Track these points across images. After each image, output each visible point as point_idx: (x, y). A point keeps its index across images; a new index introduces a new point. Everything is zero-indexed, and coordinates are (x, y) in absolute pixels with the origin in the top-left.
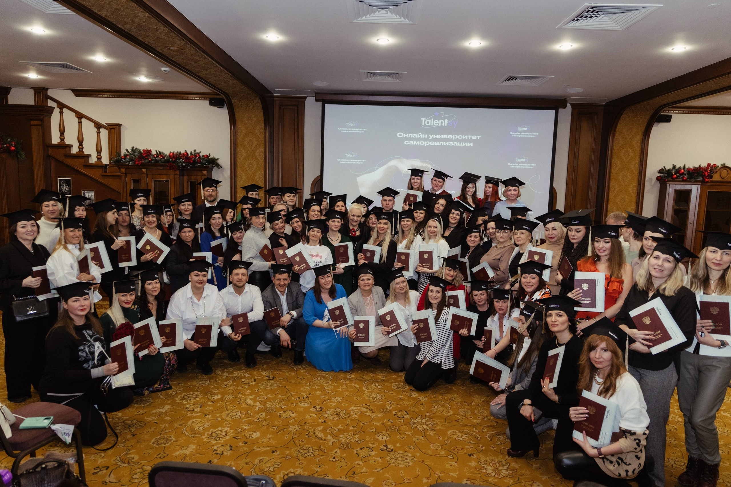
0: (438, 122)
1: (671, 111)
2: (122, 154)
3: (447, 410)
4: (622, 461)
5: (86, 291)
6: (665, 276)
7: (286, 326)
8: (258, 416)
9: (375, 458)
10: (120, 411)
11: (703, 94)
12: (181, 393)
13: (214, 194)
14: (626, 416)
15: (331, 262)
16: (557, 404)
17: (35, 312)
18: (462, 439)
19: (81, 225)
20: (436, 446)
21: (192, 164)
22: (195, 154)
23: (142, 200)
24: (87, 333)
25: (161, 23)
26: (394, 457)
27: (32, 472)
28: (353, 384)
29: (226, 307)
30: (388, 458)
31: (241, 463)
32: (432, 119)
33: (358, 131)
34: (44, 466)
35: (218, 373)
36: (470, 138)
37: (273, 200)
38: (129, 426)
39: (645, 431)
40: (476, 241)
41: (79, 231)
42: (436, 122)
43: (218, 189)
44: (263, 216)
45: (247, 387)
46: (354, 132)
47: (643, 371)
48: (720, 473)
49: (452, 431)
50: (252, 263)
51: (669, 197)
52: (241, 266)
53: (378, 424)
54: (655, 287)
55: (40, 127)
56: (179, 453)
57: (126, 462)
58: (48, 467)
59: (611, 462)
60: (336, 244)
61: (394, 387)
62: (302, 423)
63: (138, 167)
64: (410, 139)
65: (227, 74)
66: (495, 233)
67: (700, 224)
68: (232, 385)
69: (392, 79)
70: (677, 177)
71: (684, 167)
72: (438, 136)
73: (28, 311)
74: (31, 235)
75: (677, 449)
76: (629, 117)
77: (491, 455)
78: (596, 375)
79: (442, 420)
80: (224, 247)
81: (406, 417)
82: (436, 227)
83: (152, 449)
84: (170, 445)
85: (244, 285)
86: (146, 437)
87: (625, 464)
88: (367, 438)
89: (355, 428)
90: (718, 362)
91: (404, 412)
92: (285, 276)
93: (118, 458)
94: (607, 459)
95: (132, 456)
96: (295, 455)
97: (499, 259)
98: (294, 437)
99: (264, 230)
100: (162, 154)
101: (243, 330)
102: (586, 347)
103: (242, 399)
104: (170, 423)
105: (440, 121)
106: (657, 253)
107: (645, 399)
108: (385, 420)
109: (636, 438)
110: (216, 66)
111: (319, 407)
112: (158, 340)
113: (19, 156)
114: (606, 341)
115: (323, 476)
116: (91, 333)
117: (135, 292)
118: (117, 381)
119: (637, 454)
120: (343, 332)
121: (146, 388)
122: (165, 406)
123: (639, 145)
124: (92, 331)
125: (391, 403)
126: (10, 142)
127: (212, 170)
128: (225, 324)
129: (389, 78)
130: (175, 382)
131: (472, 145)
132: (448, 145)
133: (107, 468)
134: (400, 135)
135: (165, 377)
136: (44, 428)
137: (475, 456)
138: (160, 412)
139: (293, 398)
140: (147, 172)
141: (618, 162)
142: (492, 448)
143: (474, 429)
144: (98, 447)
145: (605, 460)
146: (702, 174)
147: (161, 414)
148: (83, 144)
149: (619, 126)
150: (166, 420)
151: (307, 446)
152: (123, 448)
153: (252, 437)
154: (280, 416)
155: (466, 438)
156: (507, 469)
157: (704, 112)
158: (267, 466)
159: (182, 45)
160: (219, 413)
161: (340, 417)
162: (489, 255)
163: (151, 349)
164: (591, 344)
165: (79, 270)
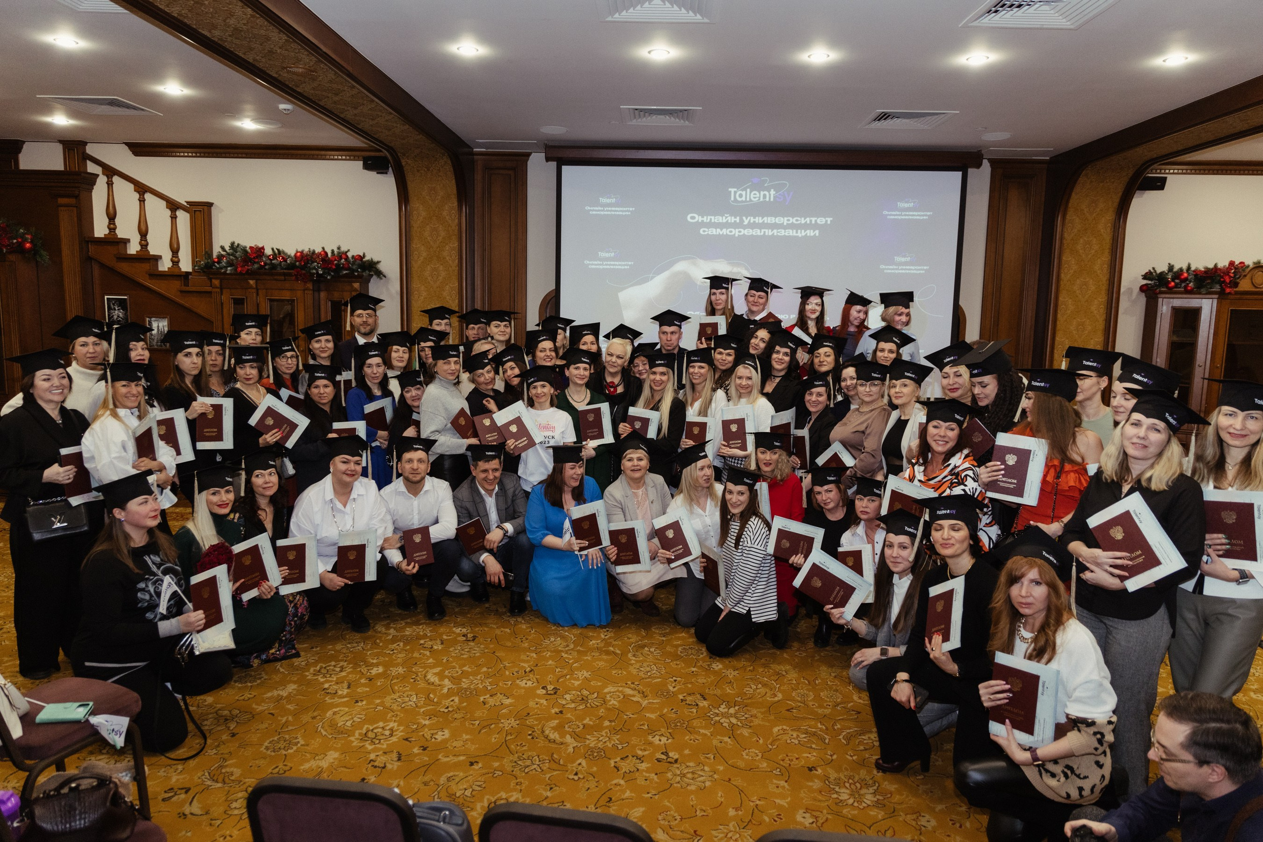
0: (758, 195)
1: (1165, 170)
2: (215, 255)
3: (772, 692)
4: (1072, 771)
6: (1150, 456)
7: (495, 550)
8: (447, 702)
9: (647, 775)
10: (209, 694)
11: (1220, 139)
12: (315, 664)
13: (370, 321)
14: (1077, 694)
15: (570, 438)
16: (955, 678)
17: (66, 524)
18: (797, 742)
19: (142, 375)
20: (751, 755)
21: (334, 271)
22: (339, 253)
23: (253, 334)
24: (151, 560)
25: (274, 26)
26: (679, 773)
27: (54, 795)
28: (611, 649)
29: (392, 515)
30: (669, 775)
31: (416, 783)
32: (748, 190)
33: (620, 211)
34: (73, 785)
35: (379, 630)
36: (813, 222)
37: (472, 331)
38: (226, 720)
39: (1111, 717)
40: (820, 403)
41: (136, 385)
42: (755, 194)
43: (378, 313)
44: (456, 359)
45: (428, 653)
46: (613, 213)
47: (1110, 622)
49: (780, 728)
50: (437, 440)
51: (1163, 321)
52: (417, 446)
53: (653, 716)
54: (1134, 476)
55: (75, 209)
56: (310, 765)
57: (220, 780)
58: (81, 788)
59: (1054, 775)
60: (581, 406)
61: (681, 652)
62: (523, 716)
63: (241, 277)
64: (710, 225)
65: (391, 114)
66: (855, 387)
67: (1218, 367)
68: (402, 650)
69: (677, 120)
70: (1176, 286)
71: (1189, 268)
72: (758, 220)
73: (53, 523)
74: (59, 394)
76: (1091, 182)
77: (847, 769)
78: (1020, 627)
79: (763, 710)
80: (389, 415)
81: (701, 704)
82: (750, 378)
83: (265, 758)
84: (296, 751)
85: (423, 478)
86: (254, 738)
87: (1078, 776)
88: (634, 741)
89: (613, 724)
90: (1236, 608)
91: (698, 696)
92: (495, 464)
93: (207, 774)
94: (1047, 771)
95: (228, 770)
96: (509, 769)
97: (863, 432)
98: (507, 739)
99: (458, 383)
100: (282, 255)
101: (422, 556)
102: (1003, 578)
103: (419, 674)
104: (295, 714)
105: (762, 193)
106: (1136, 416)
108: (666, 710)
109: (1097, 730)
110: (373, 101)
111: (553, 687)
112: (274, 572)
113: (39, 259)
114: (1039, 567)
115: (556, 805)
116: (157, 559)
117: (235, 489)
118: (204, 642)
119: (1098, 758)
121: (255, 655)
122: (288, 686)
123: (1109, 230)
124: (159, 556)
125: (675, 681)
126: (24, 234)
127: (369, 281)
128: (390, 545)
129: (672, 118)
131: (817, 235)
132: (775, 234)
133: (187, 790)
134: (693, 218)
135: (288, 636)
136: (77, 722)
137: (820, 771)
138: (279, 695)
139: (507, 673)
140: (257, 286)
141: (1073, 261)
142: (849, 758)
143: (819, 724)
144: (172, 755)
145: (1043, 771)
146: (1220, 280)
147: (281, 699)
148: (148, 237)
149: (1075, 198)
150: (289, 710)
151: (530, 753)
152: (215, 756)
153: (435, 739)
154: (484, 703)
155: (805, 740)
156: (875, 794)
157: (1222, 170)
158: (461, 787)
159: (312, 64)
160: (379, 697)
161: (588, 705)
162: (845, 424)
163: (263, 589)
164: (1013, 573)
165: (136, 452)
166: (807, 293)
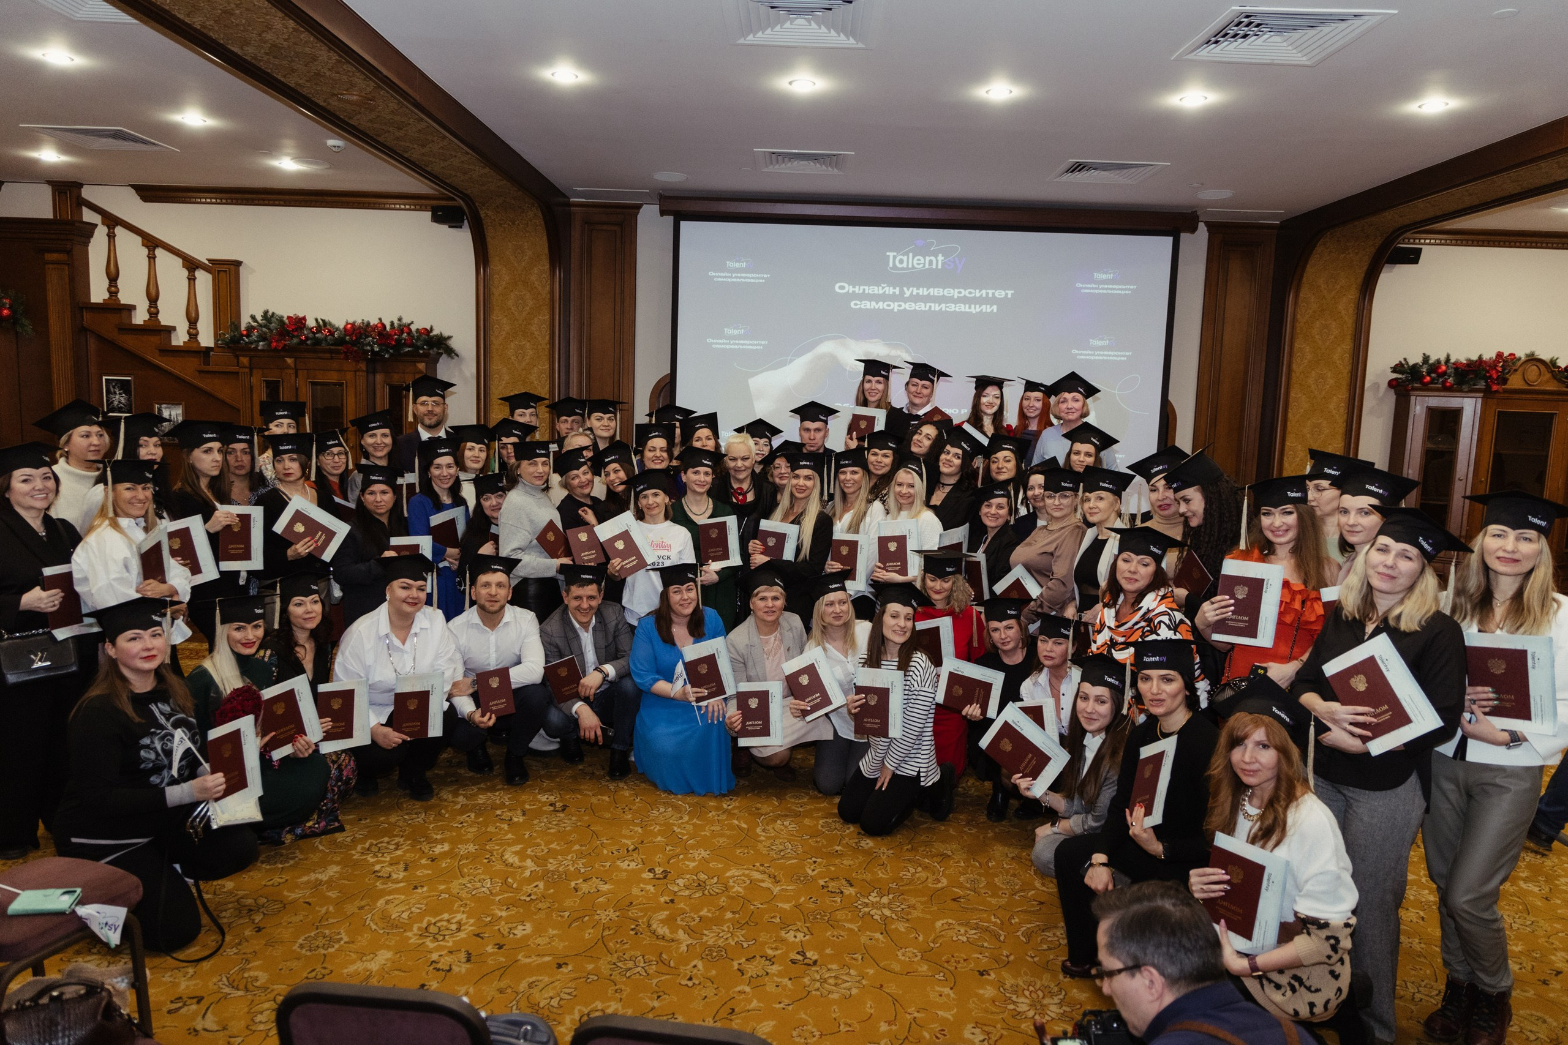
0: (922, 261)
1: (1420, 239)
2: (243, 327)
3: (935, 877)
4: (1301, 983)
5: (157, 618)
6: (1399, 589)
7: (592, 698)
8: (529, 889)
9: (779, 980)
10: (229, 877)
12: (366, 838)
13: (438, 410)
14: (1308, 887)
15: (690, 558)
16: (1160, 861)
17: (49, 663)
18: (965, 939)
19: (151, 476)
20: (909, 955)
21: (393, 347)
22: (400, 325)
23: (285, 426)
24: (158, 709)
25: (322, 42)
26: (818, 977)
27: (30, 1006)
28: (736, 822)
29: (463, 654)
30: (806, 980)
31: (489, 990)
32: (911, 255)
33: (751, 278)
34: (55, 994)
35: (445, 797)
36: (990, 295)
37: (564, 424)
38: (251, 910)
39: (1349, 919)
40: (1001, 516)
41: (144, 489)
42: (919, 260)
43: (448, 400)
44: (544, 459)
45: (506, 827)
46: (743, 280)
47: (1351, 792)
48: (1514, 1011)
49: (945, 921)
50: (520, 560)
51: (1415, 424)
52: (496, 567)
53: (787, 906)
54: (1380, 614)
55: (66, 267)
56: (356, 967)
57: (242, 986)
58: (65, 997)
59: (1278, 987)
60: (702, 520)
61: (822, 827)
62: (624, 906)
63: (276, 354)
64: (863, 297)
65: (468, 153)
66: (1043, 499)
67: (1482, 482)
68: (474, 822)
69: (824, 167)
70: (1432, 381)
71: (1448, 360)
72: (923, 292)
73: (33, 662)
74: (42, 499)
75: (1423, 960)
76: (1330, 252)
77: (1026, 974)
78: (1244, 800)
79: (924, 899)
80: (461, 528)
81: (846, 892)
82: (912, 486)
83: (298, 959)
84: (338, 950)
85: (502, 607)
86: (286, 934)
87: (1309, 989)
88: (763, 937)
89: (737, 916)
90: (1505, 777)
91: (844, 882)
92: (591, 590)
93: (224, 979)
94: (1270, 981)
95: (252, 973)
96: (606, 972)
97: (1052, 554)
98: (605, 934)
99: (547, 489)
100: (328, 327)
101: (500, 704)
102: (1223, 740)
103: (495, 853)
104: (339, 903)
105: (928, 259)
106: (1384, 540)
107: (1347, 851)
108: (803, 899)
109: (1329, 934)
110: (445, 137)
111: (662, 870)
112: (313, 725)
113: (19, 330)
114: (1267, 726)
115: (665, 1018)
116: (166, 709)
117: (265, 622)
118: (223, 813)
119: (1333, 968)
120: (713, 711)
121: (288, 829)
122: (329, 868)
123: (1351, 311)
124: (169, 704)
125: (815, 862)
127: (438, 361)
128: (460, 691)
129: (818, 165)
130: (351, 817)
131: (995, 311)
132: (943, 309)
133: (200, 1000)
134: (842, 288)
135: (329, 805)
136: (60, 914)
137: (993, 975)
138: (317, 879)
139: (605, 852)
140: (295, 366)
141: (1308, 349)
142: (1030, 959)
143: (993, 917)
144: (181, 955)
145: (1265, 982)
146: (1485, 375)
147: (320, 884)
148: (159, 303)
149: (1310, 270)
150: (330, 897)
151: (633, 953)
152: (236, 957)
153: (514, 934)
154: (576, 890)
155: (975, 936)
156: (1060, 1004)
157: (1489, 241)
158: (546, 996)
159: (369, 90)
160: (444, 882)
161: (706, 892)
162: (1030, 544)
163: (299, 745)
164: (1235, 733)
165: (141, 572)
166: (983, 383)
